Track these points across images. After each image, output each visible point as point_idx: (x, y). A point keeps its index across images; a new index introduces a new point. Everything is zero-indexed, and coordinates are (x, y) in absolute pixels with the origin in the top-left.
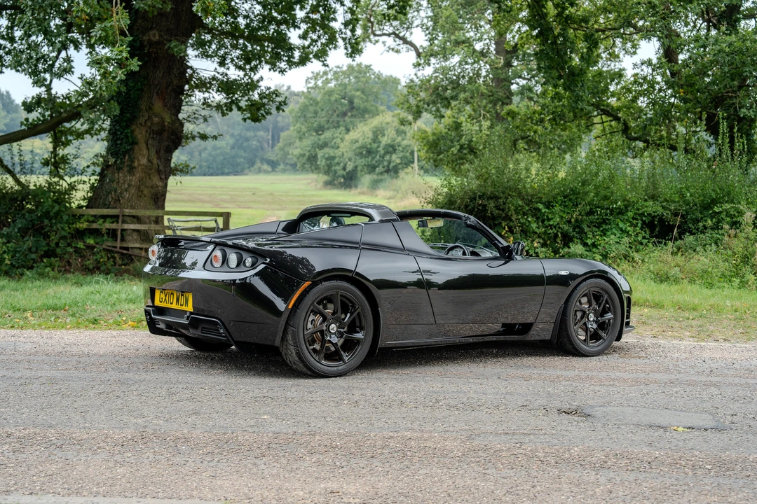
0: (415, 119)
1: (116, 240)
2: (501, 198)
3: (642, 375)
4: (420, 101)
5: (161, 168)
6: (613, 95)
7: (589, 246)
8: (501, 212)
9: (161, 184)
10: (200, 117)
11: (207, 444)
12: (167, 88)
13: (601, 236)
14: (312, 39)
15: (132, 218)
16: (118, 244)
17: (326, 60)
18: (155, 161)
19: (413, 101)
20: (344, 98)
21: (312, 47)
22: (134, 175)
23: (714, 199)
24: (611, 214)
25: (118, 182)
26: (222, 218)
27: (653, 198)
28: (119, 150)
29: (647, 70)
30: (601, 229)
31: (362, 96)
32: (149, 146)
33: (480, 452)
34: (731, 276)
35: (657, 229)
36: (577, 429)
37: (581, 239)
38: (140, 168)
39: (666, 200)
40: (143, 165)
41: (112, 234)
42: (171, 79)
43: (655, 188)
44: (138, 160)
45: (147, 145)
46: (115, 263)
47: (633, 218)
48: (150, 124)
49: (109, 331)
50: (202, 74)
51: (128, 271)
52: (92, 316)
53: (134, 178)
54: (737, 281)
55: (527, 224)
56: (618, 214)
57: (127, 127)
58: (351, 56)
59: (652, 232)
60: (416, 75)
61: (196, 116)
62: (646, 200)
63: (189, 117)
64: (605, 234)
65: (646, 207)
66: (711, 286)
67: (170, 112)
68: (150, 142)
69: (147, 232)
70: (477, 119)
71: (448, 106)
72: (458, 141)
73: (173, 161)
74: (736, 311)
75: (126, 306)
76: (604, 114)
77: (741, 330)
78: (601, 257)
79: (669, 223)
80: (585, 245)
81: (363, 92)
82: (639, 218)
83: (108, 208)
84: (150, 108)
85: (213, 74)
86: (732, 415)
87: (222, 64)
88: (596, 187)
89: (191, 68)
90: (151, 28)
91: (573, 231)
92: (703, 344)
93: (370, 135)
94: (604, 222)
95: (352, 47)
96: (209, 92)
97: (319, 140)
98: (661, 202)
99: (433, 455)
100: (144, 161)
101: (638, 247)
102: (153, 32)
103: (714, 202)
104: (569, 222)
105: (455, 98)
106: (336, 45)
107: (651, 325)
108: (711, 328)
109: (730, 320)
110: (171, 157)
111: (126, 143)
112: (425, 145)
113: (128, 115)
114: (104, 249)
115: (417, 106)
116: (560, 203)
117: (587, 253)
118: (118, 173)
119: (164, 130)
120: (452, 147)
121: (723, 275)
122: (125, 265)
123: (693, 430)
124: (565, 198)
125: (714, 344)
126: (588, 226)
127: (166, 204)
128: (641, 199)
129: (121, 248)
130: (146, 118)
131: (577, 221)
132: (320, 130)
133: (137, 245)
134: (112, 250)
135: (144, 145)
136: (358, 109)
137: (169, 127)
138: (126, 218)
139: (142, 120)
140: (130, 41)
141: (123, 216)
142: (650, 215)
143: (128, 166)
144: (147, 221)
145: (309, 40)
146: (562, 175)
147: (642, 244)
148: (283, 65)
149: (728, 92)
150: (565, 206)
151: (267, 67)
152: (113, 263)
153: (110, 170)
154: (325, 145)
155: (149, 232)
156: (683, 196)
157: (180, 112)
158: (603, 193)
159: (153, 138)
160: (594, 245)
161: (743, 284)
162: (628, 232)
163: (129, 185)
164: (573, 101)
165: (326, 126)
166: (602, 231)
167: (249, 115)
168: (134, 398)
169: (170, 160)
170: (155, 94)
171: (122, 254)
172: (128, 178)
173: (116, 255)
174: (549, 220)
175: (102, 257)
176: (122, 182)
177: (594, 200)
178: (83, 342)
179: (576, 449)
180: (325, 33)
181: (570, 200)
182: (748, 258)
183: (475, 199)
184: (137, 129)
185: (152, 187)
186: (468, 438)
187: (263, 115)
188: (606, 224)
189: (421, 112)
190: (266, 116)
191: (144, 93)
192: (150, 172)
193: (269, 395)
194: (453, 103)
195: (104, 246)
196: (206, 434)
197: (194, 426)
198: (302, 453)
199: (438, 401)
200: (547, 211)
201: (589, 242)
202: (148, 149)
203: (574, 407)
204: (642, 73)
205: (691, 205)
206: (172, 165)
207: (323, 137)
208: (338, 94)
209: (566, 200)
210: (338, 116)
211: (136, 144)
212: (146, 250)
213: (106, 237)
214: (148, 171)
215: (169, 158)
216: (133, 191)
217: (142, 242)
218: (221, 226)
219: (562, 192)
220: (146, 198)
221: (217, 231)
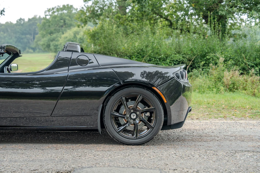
0: (85, 25)
4: (86, 16)
6: (165, 9)
19: (83, 17)
20: (61, 20)
23: (206, 53)
27: (179, 53)
31: (69, 19)
39: (185, 54)
43: (180, 48)
47: (170, 63)
54: (215, 90)
56: (163, 60)
60: (85, 5)
62: (175, 54)
65: (176, 57)
70: (111, 24)
71: (99, 19)
74: (209, 104)
76: (161, 17)
77: (207, 113)
81: (70, 17)
82: (172, 62)
86: (174, 170)
88: (153, 48)
97: (51, 38)
98: (182, 55)
105: (101, 15)
109: (204, 108)
112: (89, 36)
115: (85, 19)
116: (136, 56)
121: (209, 88)
124: (138, 53)
128: (173, 53)
132: (51, 33)
136: (68, 24)
142: (177, 61)
149: (214, 5)
150: (138, 58)
154: (53, 40)
156: (192, 52)
158: (156, 51)
165: (54, 32)
177: (151, 55)
181: (141, 54)
182: (221, 79)
189: (87, 22)
205: (196, 56)
207: (52, 37)
208: (59, 18)
209: (138, 55)
210: (59, 27)
219: (136, 51)
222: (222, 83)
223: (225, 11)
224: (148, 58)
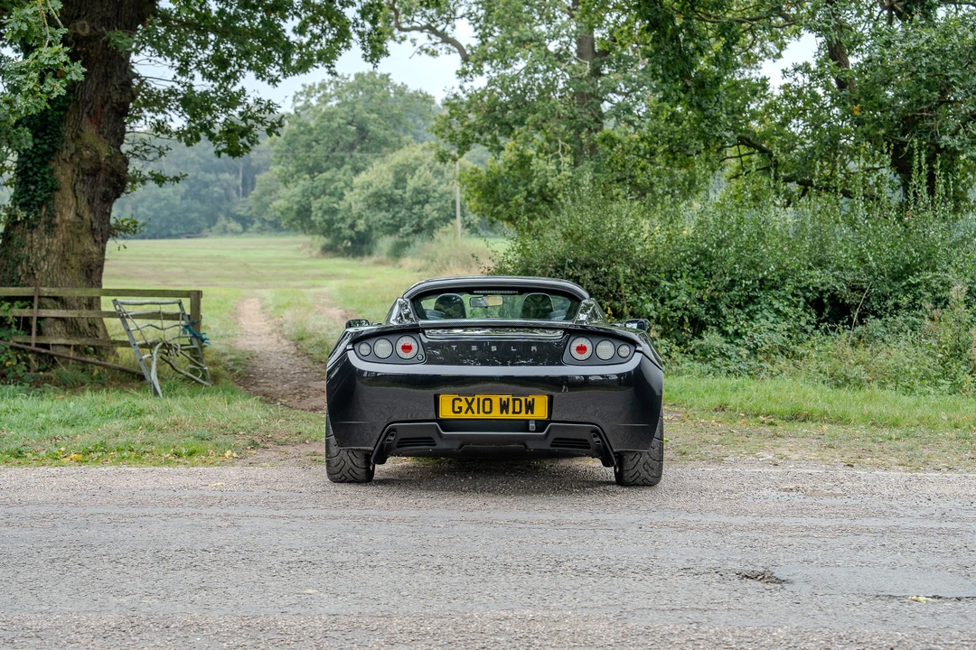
0: (461, 153)
1: (30, 334)
2: (601, 266)
3: (846, 522)
4: (469, 126)
5: (96, 225)
7: (730, 336)
8: (601, 287)
9: (95, 249)
10: (153, 149)
11: (233, 633)
12: (103, 107)
13: (747, 320)
14: (312, 34)
15: (53, 301)
16: (33, 339)
17: (334, 66)
18: (87, 216)
19: (457, 127)
20: (350, 123)
21: (312, 46)
22: (55, 236)
23: (908, 265)
24: (761, 289)
25: (32, 247)
26: (189, 299)
27: (820, 265)
28: (32, 199)
29: (802, 80)
30: (747, 310)
32: (77, 192)
33: (640, 637)
34: (938, 377)
35: (827, 311)
36: (774, 601)
37: (718, 325)
38: (64, 226)
39: (839, 268)
40: (69, 221)
41: (24, 324)
42: (109, 92)
43: (823, 250)
44: (61, 214)
45: (74, 191)
46: (29, 368)
47: (793, 295)
48: (78, 160)
49: (42, 468)
50: (153, 86)
51: (49, 380)
52: (13, 447)
53: (55, 241)
54: (946, 384)
55: (640, 304)
57: (44, 164)
58: (371, 61)
59: (819, 315)
60: (461, 87)
61: (147, 147)
62: (810, 268)
63: (135, 149)
64: (752, 318)
65: (811, 277)
66: (909, 390)
67: (107, 142)
68: (79, 186)
69: (76, 321)
70: (552, 153)
71: (509, 134)
72: (525, 185)
73: (113, 214)
74: (956, 427)
75: (61, 431)
76: (742, 143)
77: (969, 454)
78: (748, 352)
79: (843, 300)
80: (725, 334)
81: (379, 115)
82: (800, 293)
83: (16, 286)
84: (78, 136)
85: (169, 84)
87: (183, 71)
88: (739, 250)
89: (137, 76)
90: (78, 17)
91: (706, 314)
92: (919, 474)
93: (391, 176)
94: (751, 300)
95: (373, 47)
96: (164, 113)
98: (832, 271)
99: (572, 644)
100: (70, 215)
101: (800, 337)
102: (81, 22)
103: (909, 269)
104: (700, 300)
105: (521, 122)
106: (348, 43)
107: (841, 448)
108: (926, 452)
109: (951, 439)
110: (111, 210)
111: (42, 188)
112: (476, 190)
113: (45, 146)
114: (12, 347)
115: (464, 134)
116: (686, 273)
117: (728, 346)
118: (31, 233)
119: (100, 169)
120: (514, 194)
121: (926, 375)
122: (44, 371)
123: (940, 600)
124: (693, 265)
125: (935, 474)
126: (727, 306)
127: (104, 280)
128: (803, 266)
129: (37, 345)
130: (73, 151)
131: (712, 299)
132: (314, 170)
133: (62, 341)
134: (23, 349)
135: (70, 192)
136: (373, 139)
137: (107, 165)
138: (44, 301)
139: (66, 154)
140: (64, 35)
141: (40, 297)
142: (816, 289)
143: (45, 223)
144: (76, 305)
145: (309, 36)
146: (688, 231)
147: (806, 332)
148: (274, 71)
149: (922, 110)
150: (694, 277)
151: (251, 75)
152: (25, 368)
153: (20, 227)
155: (79, 321)
156: (862, 260)
157: (122, 143)
158: (748, 257)
159: (83, 180)
160: (737, 334)
161: (956, 388)
162: (786, 315)
163: (48, 251)
164: (706, 125)
165: (324, 165)
166: (748, 314)
167: (225, 146)
168: (106, 566)
169: (109, 214)
170: (85, 115)
171: (40, 354)
172: (47, 240)
173: (30, 356)
174: (671, 298)
175: (9, 359)
176: (37, 246)
178: (7, 485)
179: (779, 630)
180: (333, 25)
182: (960, 350)
183: (563, 268)
184: (59, 168)
185: (83, 254)
186: (619, 617)
187: (245, 146)
188: (754, 304)
189: (470, 143)
190: (251, 148)
191: (68, 114)
192: (79, 231)
193: (307, 558)
194: (517, 129)
195: (11, 343)
196: (227, 618)
197: (207, 607)
198: (377, 643)
199: (558, 563)
200: (668, 284)
201: (730, 329)
202: (76, 197)
203: (761, 570)
204: (796, 83)
205: (876, 273)
206: (112, 221)
207: (317, 181)
208: (343, 118)
209: (695, 268)
210: (342, 150)
211: (58, 190)
212: (76, 348)
213: (14, 330)
214: (76, 230)
215: (108, 211)
216: (54, 261)
217: (68, 336)
218: (188, 312)
219: (689, 256)
220: (73, 271)
221: (183, 319)
222: (967, 363)
223: (961, 138)
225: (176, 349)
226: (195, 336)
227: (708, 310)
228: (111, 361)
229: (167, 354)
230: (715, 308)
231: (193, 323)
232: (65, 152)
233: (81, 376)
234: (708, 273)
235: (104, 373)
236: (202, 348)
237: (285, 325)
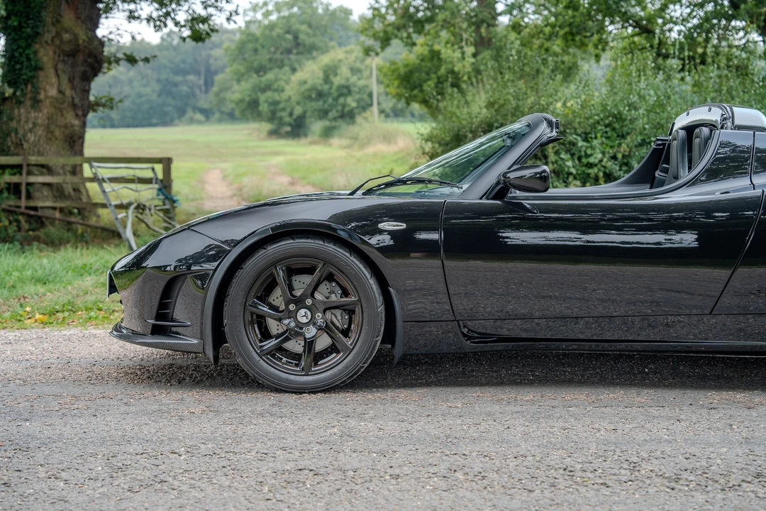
0: (383, 48)
1: (20, 198)
4: (388, 25)
5: (77, 101)
9: (77, 122)
10: (125, 33)
15: (40, 168)
16: (23, 203)
18: (68, 92)
20: (288, 32)
22: (40, 111)
25: (19, 121)
26: (161, 165)
28: (18, 78)
31: (309, 31)
32: (60, 72)
38: (48, 101)
40: (52, 97)
41: (15, 189)
44: (45, 91)
45: (56, 70)
46: (19, 229)
48: (58, 42)
51: (38, 239)
53: (40, 115)
57: (29, 46)
61: (120, 32)
63: (110, 34)
67: (84, 26)
68: (60, 66)
69: (62, 187)
70: (457, 44)
71: (421, 31)
72: (435, 73)
73: (92, 92)
76: (631, 26)
81: (310, 26)
83: (7, 155)
84: (58, 21)
91: (620, 170)
93: (321, 75)
97: (260, 82)
100: (53, 92)
104: (614, 158)
105: (430, 20)
110: (90, 88)
111: (27, 68)
112: (395, 79)
113: (29, 30)
114: (4, 210)
115: (385, 32)
118: (19, 108)
119: (78, 51)
120: (429, 80)
122: (33, 230)
127: (85, 148)
129: (27, 208)
130: (53, 33)
132: (261, 70)
133: (49, 204)
134: (15, 212)
135: (52, 71)
136: (304, 46)
137: (85, 47)
138: (32, 168)
139: (48, 37)
141: (29, 165)
143: (31, 98)
144: (61, 171)
152: (16, 228)
153: (8, 105)
154: (268, 87)
155: (65, 186)
157: (98, 27)
159: (64, 60)
163: (35, 124)
165: (269, 66)
169: (88, 92)
171: (30, 216)
172: (33, 114)
173: (20, 217)
174: (587, 156)
176: (24, 120)
177: (645, 129)
184: (42, 50)
185: (66, 127)
187: (207, 33)
189: (390, 39)
190: (212, 35)
192: (62, 106)
194: (427, 27)
195: (3, 206)
200: (585, 144)
202: (58, 76)
206: (92, 98)
207: (264, 79)
208: (281, 28)
209: (608, 129)
210: (282, 53)
211: (41, 69)
212: (61, 210)
213: (6, 194)
214: (58, 105)
215: (87, 88)
216: (40, 132)
217: (54, 199)
218: (160, 176)
219: (602, 119)
220: (57, 142)
221: (156, 183)
224: (639, 138)
225: (150, 209)
226: (167, 198)
227: (621, 166)
228: (93, 221)
229: (141, 214)
230: (627, 164)
231: (165, 186)
232: (46, 34)
233: (67, 235)
234: (620, 134)
235: (87, 232)
236: (174, 208)
237: (245, 190)
